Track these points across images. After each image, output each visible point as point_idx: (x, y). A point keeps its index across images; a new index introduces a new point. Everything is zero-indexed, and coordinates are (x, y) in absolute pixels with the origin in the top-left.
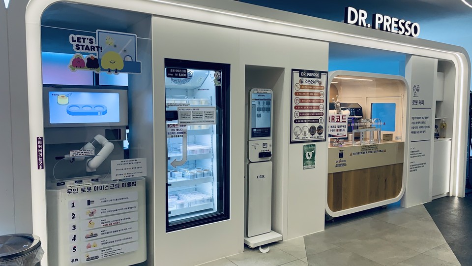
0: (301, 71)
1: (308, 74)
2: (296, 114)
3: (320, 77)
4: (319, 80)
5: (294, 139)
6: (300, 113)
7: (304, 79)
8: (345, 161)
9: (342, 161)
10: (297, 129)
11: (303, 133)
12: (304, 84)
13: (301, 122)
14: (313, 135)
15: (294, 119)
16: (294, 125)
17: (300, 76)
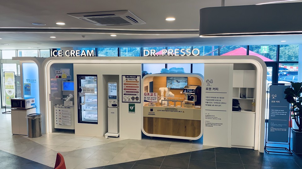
0: (126, 76)
1: (130, 77)
3: (136, 78)
4: (136, 79)
5: (124, 100)
6: (126, 91)
7: (128, 79)
9: (153, 113)
10: (125, 97)
11: (128, 99)
12: (128, 80)
13: (127, 95)
14: (133, 100)
15: (123, 93)
16: (124, 96)
17: (126, 77)
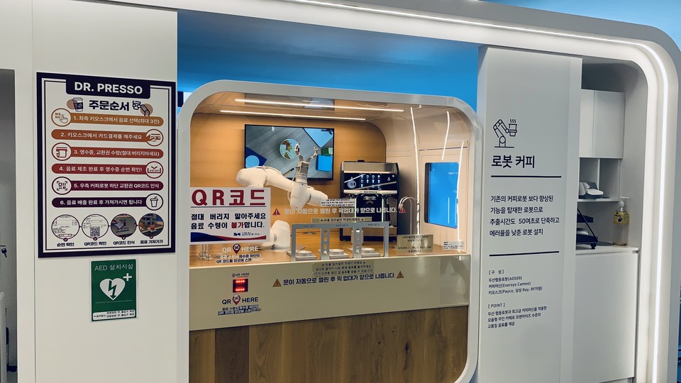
0: (71, 82)
1: (100, 87)
2: (60, 184)
3: (146, 95)
4: (143, 101)
5: (52, 243)
6: (73, 183)
7: (86, 100)
8: (256, 299)
9: (247, 300)
10: (61, 222)
11: (88, 231)
12: (87, 109)
13: (78, 206)
14: (124, 236)
15: (50, 196)
16: (52, 212)
17: (70, 90)
